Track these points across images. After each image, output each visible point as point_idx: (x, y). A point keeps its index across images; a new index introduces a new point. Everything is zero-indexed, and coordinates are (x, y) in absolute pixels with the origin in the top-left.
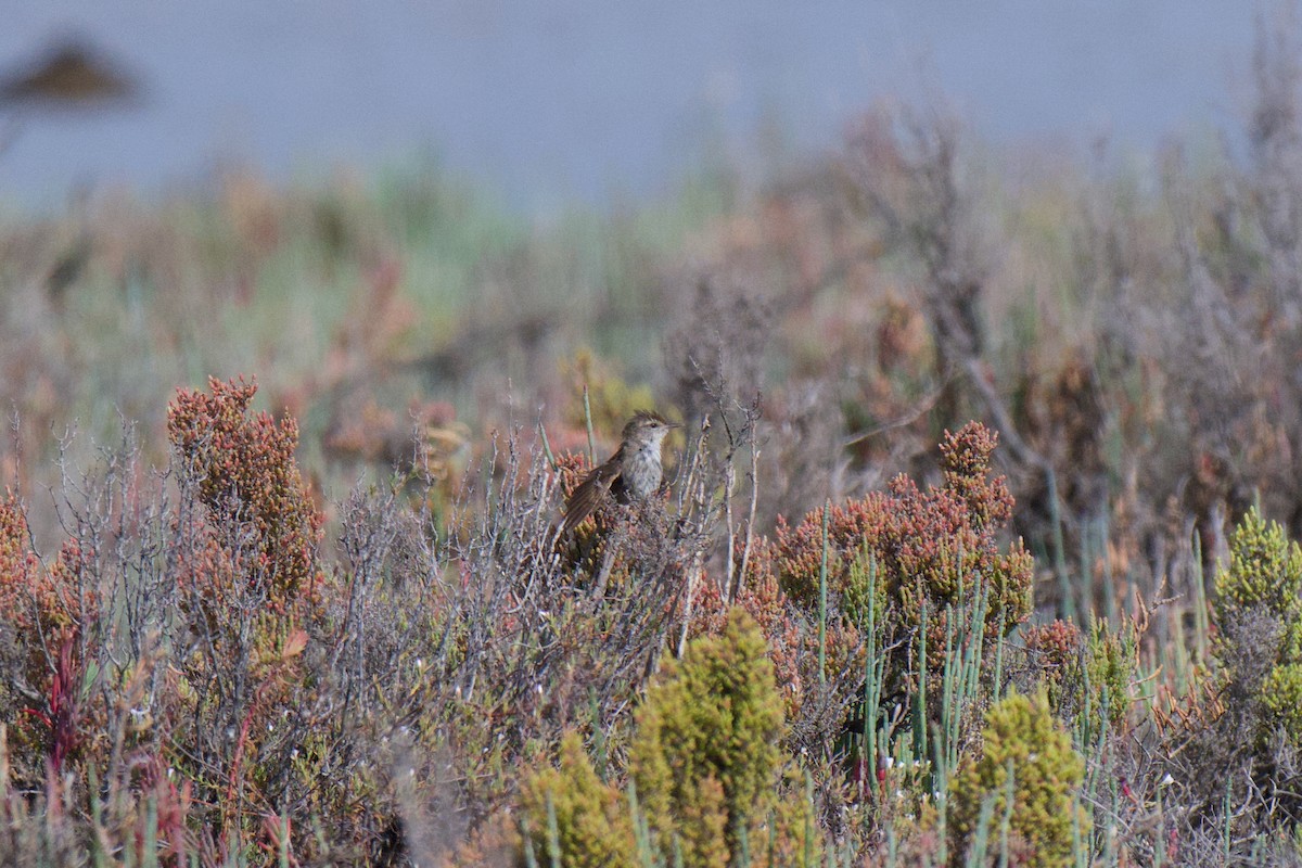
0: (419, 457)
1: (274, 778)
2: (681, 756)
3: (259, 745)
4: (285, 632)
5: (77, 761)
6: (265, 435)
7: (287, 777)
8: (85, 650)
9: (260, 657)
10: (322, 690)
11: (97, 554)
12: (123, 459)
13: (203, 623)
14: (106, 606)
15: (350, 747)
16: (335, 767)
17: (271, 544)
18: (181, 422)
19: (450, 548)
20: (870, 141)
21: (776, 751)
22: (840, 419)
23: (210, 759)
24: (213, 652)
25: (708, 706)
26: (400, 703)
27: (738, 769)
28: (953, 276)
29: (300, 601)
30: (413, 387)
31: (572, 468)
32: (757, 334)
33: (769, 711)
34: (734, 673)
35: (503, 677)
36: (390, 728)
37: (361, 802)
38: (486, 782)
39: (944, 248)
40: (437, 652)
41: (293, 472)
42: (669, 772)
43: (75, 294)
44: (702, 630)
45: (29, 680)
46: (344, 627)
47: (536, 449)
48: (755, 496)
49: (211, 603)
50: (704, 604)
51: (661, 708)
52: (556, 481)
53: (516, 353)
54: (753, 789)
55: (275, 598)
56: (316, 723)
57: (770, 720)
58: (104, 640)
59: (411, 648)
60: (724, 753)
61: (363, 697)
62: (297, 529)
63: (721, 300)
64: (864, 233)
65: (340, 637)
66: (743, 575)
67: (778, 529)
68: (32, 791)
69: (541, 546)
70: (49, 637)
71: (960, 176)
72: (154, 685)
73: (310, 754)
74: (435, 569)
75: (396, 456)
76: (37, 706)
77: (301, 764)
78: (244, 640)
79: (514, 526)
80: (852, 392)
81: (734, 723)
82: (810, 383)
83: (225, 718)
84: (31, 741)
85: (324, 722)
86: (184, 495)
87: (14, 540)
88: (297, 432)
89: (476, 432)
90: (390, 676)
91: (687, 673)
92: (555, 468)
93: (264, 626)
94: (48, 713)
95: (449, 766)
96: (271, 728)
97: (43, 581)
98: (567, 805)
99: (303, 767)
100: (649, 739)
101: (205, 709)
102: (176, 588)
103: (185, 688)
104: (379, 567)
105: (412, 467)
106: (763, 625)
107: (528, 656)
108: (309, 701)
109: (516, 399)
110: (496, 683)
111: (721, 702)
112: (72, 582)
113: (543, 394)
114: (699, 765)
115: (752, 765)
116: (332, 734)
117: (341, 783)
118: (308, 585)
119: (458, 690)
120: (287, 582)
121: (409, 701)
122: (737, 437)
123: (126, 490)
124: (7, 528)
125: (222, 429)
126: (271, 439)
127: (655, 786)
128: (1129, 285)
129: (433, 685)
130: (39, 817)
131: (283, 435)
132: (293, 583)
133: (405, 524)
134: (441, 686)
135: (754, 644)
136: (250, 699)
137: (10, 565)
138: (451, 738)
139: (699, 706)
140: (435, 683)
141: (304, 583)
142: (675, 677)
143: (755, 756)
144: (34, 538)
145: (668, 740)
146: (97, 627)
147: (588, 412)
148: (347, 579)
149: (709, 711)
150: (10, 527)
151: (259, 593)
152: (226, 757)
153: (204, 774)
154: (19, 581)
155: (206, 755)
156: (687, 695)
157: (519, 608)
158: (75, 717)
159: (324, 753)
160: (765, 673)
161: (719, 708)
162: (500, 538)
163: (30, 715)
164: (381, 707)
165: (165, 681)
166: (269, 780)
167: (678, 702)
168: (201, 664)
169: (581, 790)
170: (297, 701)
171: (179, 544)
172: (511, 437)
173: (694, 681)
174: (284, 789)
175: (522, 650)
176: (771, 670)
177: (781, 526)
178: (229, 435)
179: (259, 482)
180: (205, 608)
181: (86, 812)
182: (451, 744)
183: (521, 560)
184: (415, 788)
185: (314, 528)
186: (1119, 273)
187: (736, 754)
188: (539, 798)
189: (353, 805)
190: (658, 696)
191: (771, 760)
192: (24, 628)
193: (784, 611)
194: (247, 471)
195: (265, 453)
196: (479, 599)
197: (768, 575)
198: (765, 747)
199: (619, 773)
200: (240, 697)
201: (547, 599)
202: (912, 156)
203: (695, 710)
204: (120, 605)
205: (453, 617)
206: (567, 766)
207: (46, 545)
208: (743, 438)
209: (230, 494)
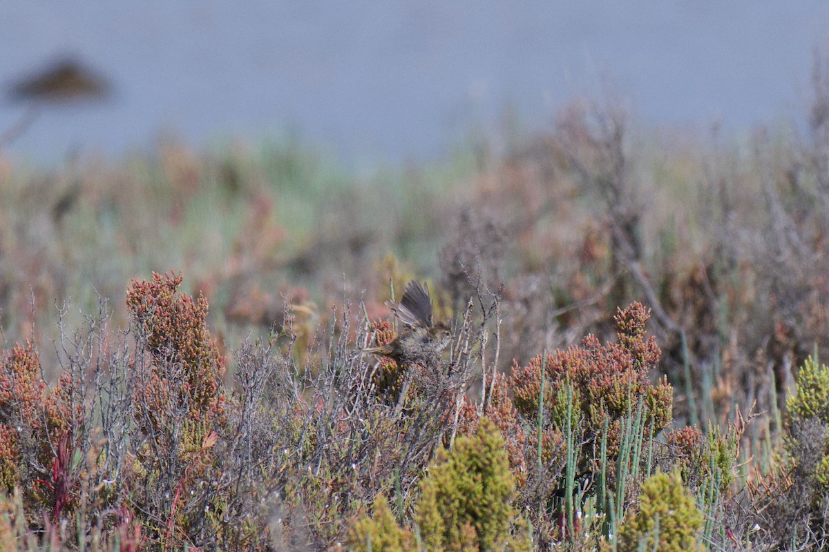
0: (287, 322)
1: (194, 523)
2: (450, 511)
3: (185, 503)
4: (200, 432)
5: (69, 512)
6: (187, 308)
7: (202, 523)
8: (75, 442)
9: (186, 447)
10: (225, 469)
11: (82, 382)
12: (100, 322)
13: (150, 426)
14: (88, 415)
15: (241, 504)
16: (232, 516)
17: (191, 377)
18: (135, 300)
19: (306, 379)
20: (571, 126)
21: (510, 508)
22: (550, 299)
23: (154, 512)
24: (156, 444)
25: (467, 480)
26: (274, 476)
27: (486, 519)
28: (622, 209)
29: (210, 412)
30: (282, 279)
31: (382, 329)
32: (498, 246)
33: (506, 483)
34: (483, 459)
35: (338, 461)
36: (267, 493)
37: (248, 539)
38: (327, 527)
39: (617, 192)
40: (297, 444)
41: (205, 332)
42: (441, 521)
43: (69, 219)
44: (463, 432)
45: (40, 462)
46: (238, 429)
47: (360, 318)
48: (498, 348)
49: (154, 413)
50: (465, 416)
51: (437, 480)
52: (373, 338)
53: (347, 257)
54: (495, 531)
55: (194, 411)
56: (221, 489)
57: (506, 489)
58: (87, 436)
59: (280, 442)
60: (477, 509)
61: (250, 473)
62: (208, 367)
63: (475, 225)
64: (566, 183)
65: (237, 435)
66: (490, 398)
67: (513, 368)
68: (41, 531)
69: (363, 379)
70: (52, 434)
71: (627, 148)
72: (119, 465)
73: (216, 509)
74: (296, 393)
75: (272, 321)
76: (45, 477)
77: (211, 515)
78: (176, 436)
79: (346, 366)
80: (559, 282)
81: (484, 490)
82: (532, 277)
83: (163, 485)
84: (41, 500)
85: (226, 489)
86: (138, 345)
87: (31, 373)
88: (207, 306)
89: (322, 308)
90: (267, 460)
91: (453, 458)
92: (372, 330)
93: (187, 428)
94: (51, 482)
95: (304, 517)
96: (192, 493)
97: (49, 399)
98: (378, 541)
99: (212, 517)
100: (429, 500)
101: (151, 480)
102: (132, 404)
103: (138, 467)
104: (261, 391)
105: (281, 329)
106: (502, 429)
107: (354, 447)
108: (217, 476)
109: (347, 287)
110: (334, 464)
111: (475, 477)
112: (66, 400)
113: (365, 283)
114: (461, 516)
115: (494, 516)
116: (231, 496)
117: (236, 527)
118: (214, 403)
119: (310, 468)
120: (201, 401)
121: (279, 476)
122: (487, 311)
123: (101, 342)
124: (27, 365)
125: (160, 305)
126: (191, 311)
127: (433, 529)
128: (734, 216)
129: (293, 465)
130: (45, 547)
131: (199, 308)
132: (205, 402)
133: (277, 364)
134: (299, 466)
135: (496, 441)
136: (179, 474)
137: (29, 388)
138: (305, 499)
139: (462, 480)
140: (295, 465)
141: (213, 402)
142: (446, 461)
143: (497, 511)
144: (44, 372)
145: (441, 501)
146: (83, 428)
147: (393, 294)
148: (240, 398)
149: (468, 483)
150: (29, 364)
151: (185, 407)
152: (164, 510)
153: (150, 521)
154: (34, 399)
155: (151, 509)
156: (454, 473)
157: (349, 417)
158: (68, 485)
159: (226, 508)
160: (503, 459)
161: (475, 481)
162: (338, 373)
163: (41, 483)
164: (261, 480)
165: (125, 462)
166: (191, 525)
167: (448, 477)
168: (148, 452)
169: (387, 531)
170: (208, 475)
171: (134, 376)
172: (344, 310)
173: (458, 463)
174: (200, 531)
175: (351, 444)
176: (507, 457)
177: (515, 366)
178: (165, 308)
179: (183, 338)
180: (151, 416)
181: (75, 544)
182: (305, 503)
183: (351, 388)
184: (282, 530)
185: (219, 367)
186: (727, 208)
187: (485, 510)
188: (361, 537)
189: (243, 541)
190: (436, 473)
191: (506, 513)
192: (37, 428)
193: (515, 420)
194: (176, 331)
195: (188, 319)
196: (324, 412)
197: (506, 397)
198: (503, 505)
199: (411, 521)
200: (173, 473)
201: (367, 412)
202: (597, 135)
203: (459, 482)
204: (97, 414)
205: (307, 422)
206: (379, 516)
207: (50, 376)
208: (492, 312)
209: (166, 345)
